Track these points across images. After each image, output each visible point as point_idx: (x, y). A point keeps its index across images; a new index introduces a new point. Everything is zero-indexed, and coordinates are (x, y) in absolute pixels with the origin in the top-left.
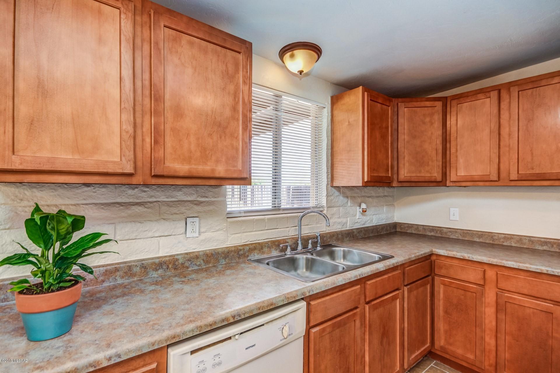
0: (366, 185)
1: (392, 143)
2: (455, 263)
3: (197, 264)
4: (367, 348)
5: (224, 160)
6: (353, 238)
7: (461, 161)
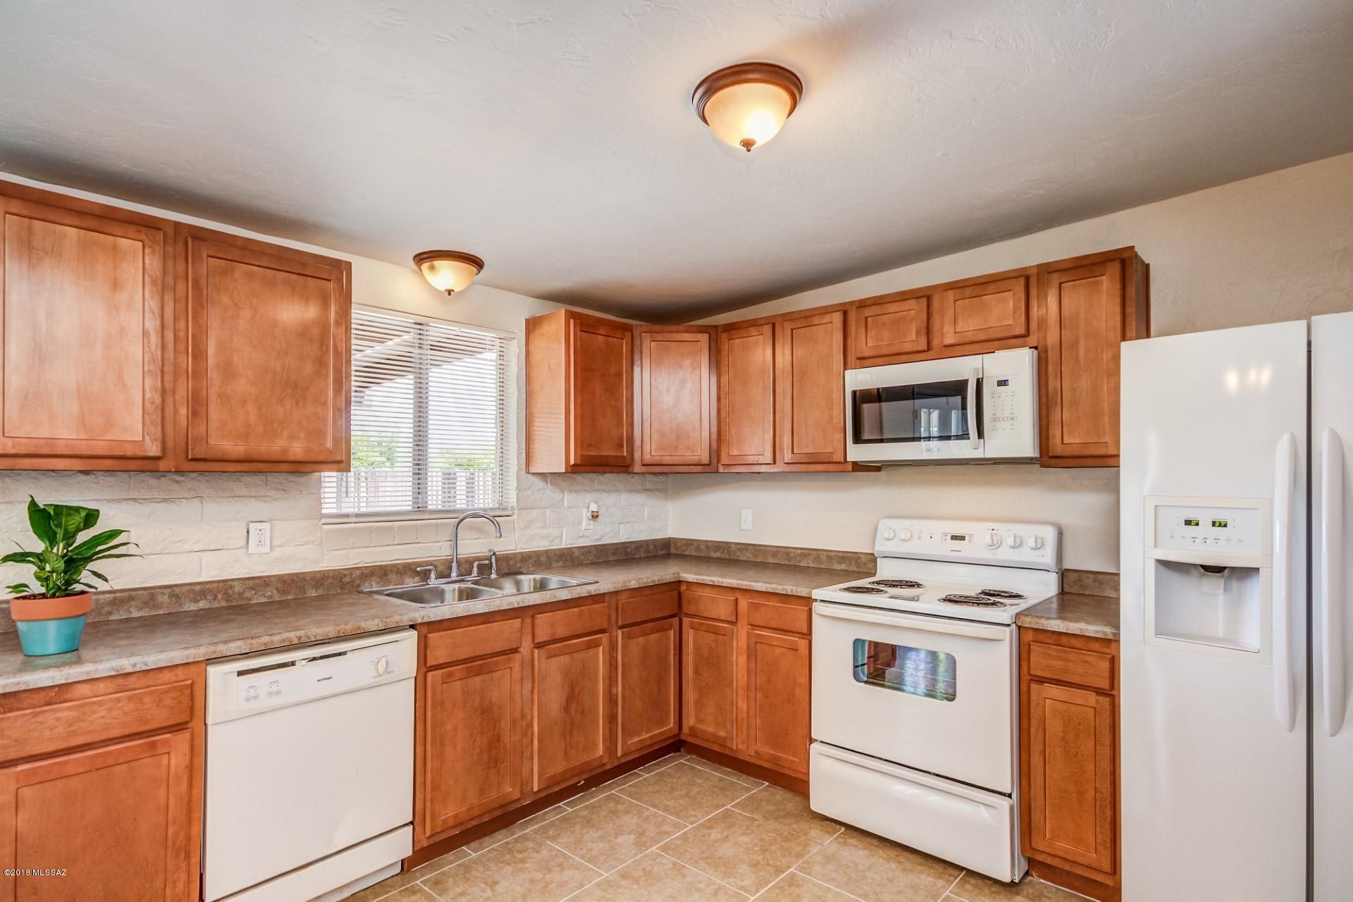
0: (574, 470)
2: (706, 592)
3: (266, 595)
4: (536, 713)
5: (302, 435)
6: (572, 562)
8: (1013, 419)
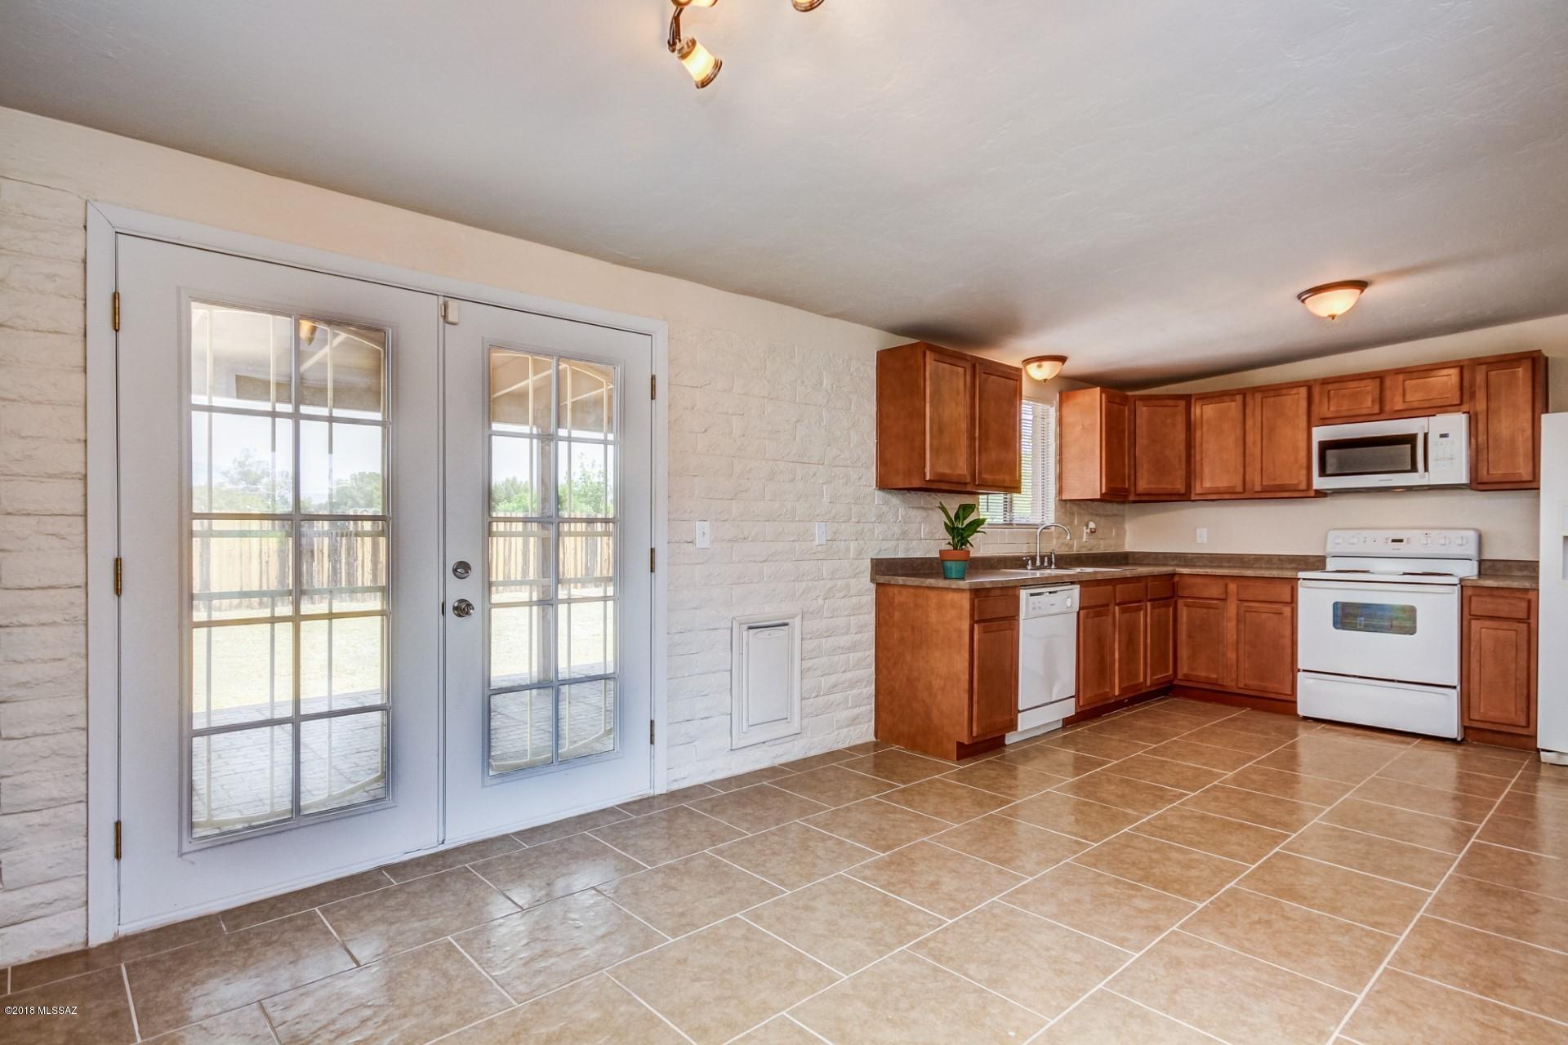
0: (1105, 499)
1: (1129, 450)
2: (1199, 580)
7: (1207, 470)
8: (1452, 459)
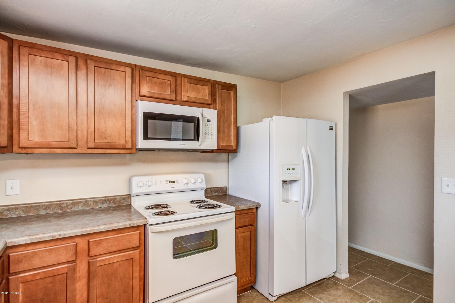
8: (211, 135)
